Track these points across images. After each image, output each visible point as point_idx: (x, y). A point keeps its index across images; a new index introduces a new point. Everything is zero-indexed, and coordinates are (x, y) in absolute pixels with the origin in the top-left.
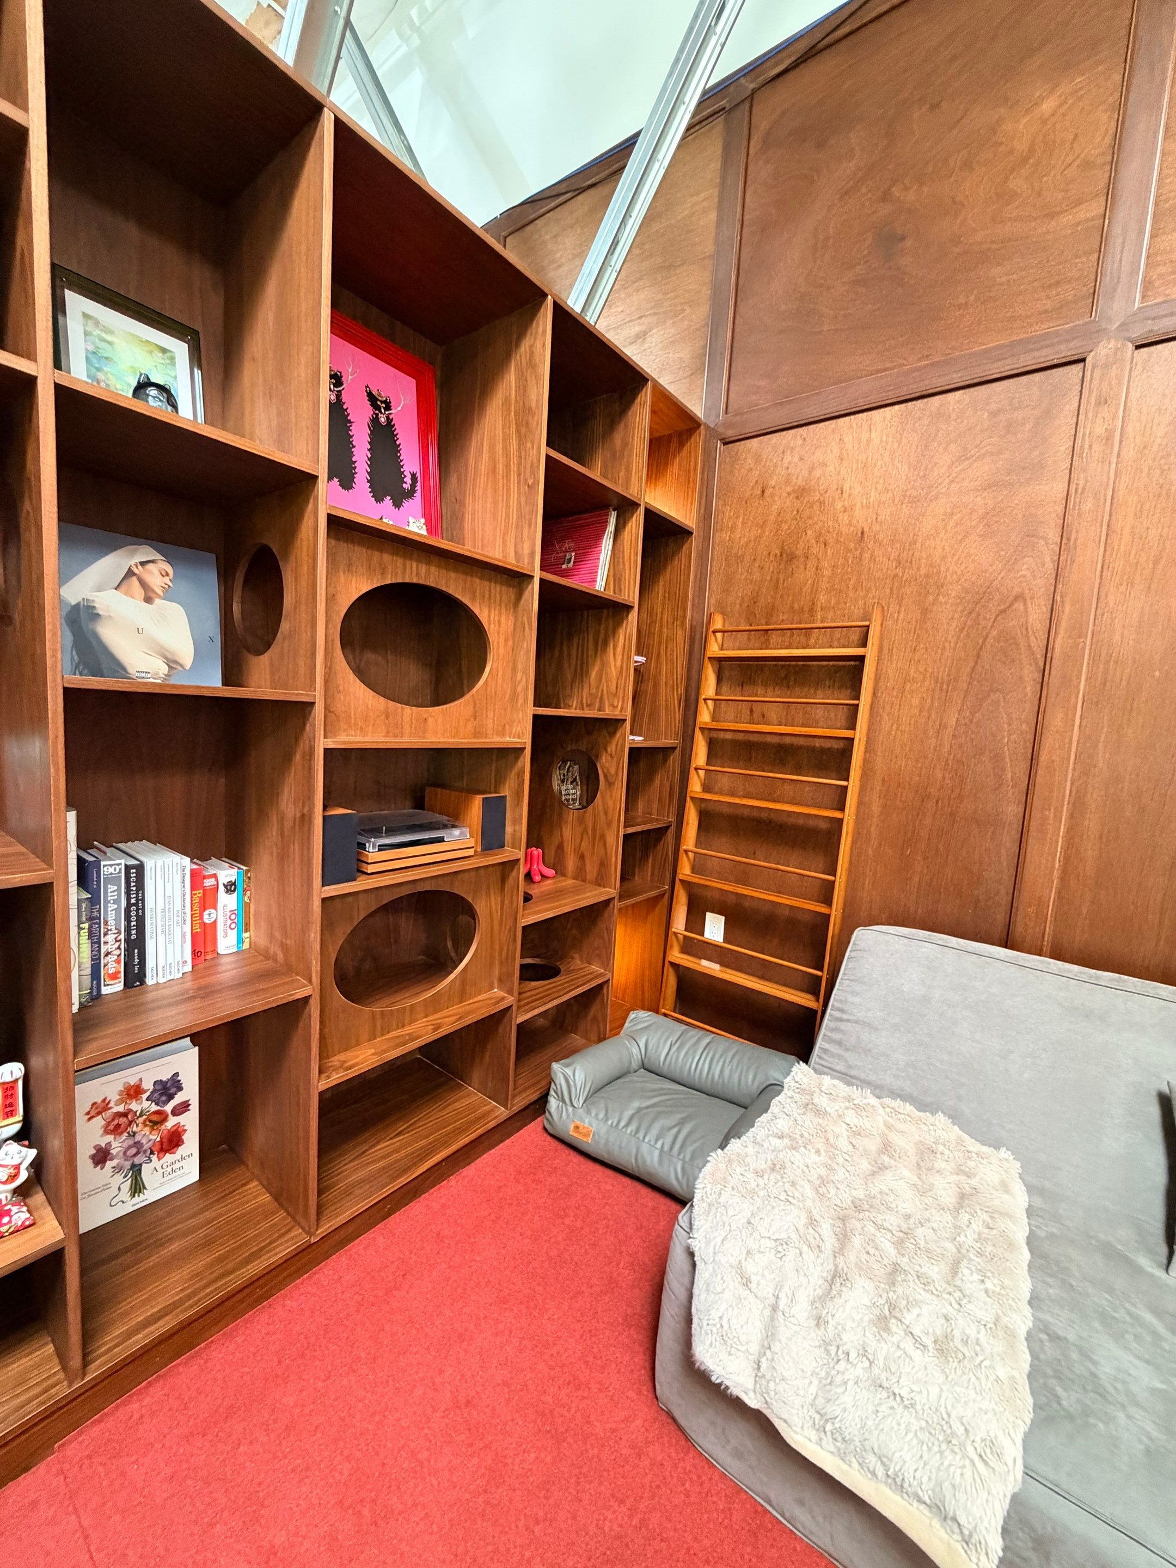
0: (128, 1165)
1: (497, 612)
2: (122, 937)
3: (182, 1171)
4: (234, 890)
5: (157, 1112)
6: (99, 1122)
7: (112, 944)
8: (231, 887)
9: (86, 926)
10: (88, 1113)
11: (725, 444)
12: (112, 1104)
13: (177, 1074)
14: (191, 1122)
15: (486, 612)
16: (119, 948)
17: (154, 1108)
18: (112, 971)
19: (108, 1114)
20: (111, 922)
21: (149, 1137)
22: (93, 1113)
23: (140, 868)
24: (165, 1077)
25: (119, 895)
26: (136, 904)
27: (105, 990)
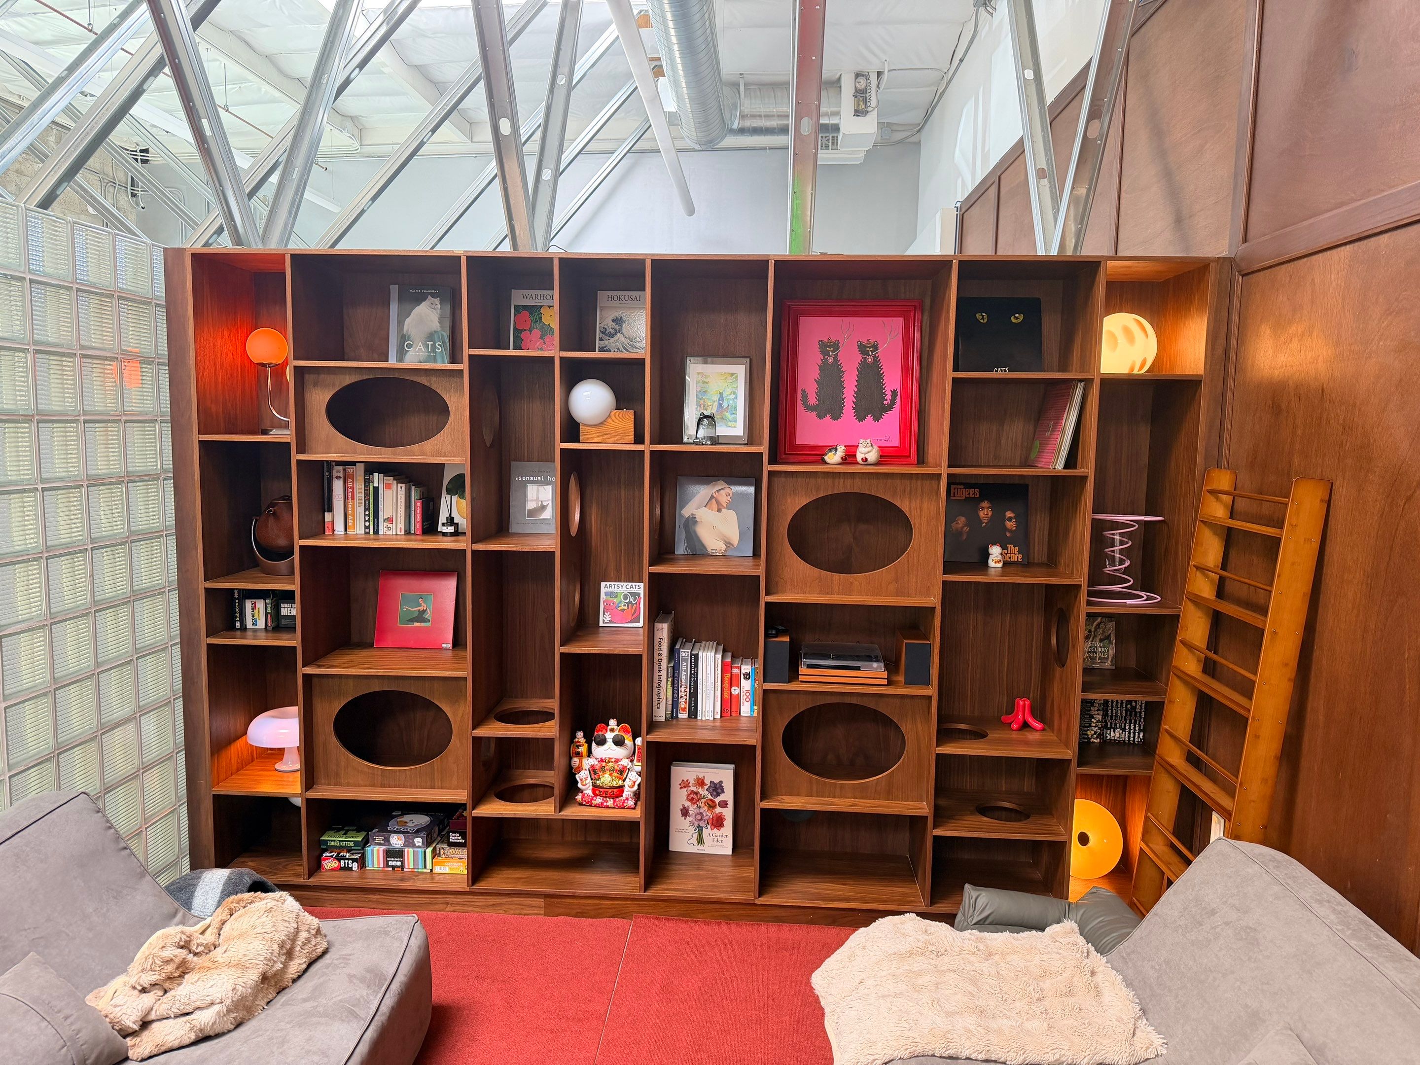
0: (696, 824)
1: (918, 502)
2: (688, 690)
3: (722, 844)
4: (749, 679)
5: (711, 800)
6: (684, 792)
7: (683, 692)
8: (747, 676)
9: (670, 679)
10: (680, 784)
11: (1243, 276)
12: (690, 785)
13: (721, 782)
14: (728, 813)
15: (907, 502)
16: (686, 695)
17: (710, 797)
18: (683, 706)
19: (689, 789)
20: (683, 681)
21: (708, 815)
22: (682, 786)
23: (697, 656)
24: (716, 781)
25: (687, 668)
26: (694, 674)
27: (680, 716)
